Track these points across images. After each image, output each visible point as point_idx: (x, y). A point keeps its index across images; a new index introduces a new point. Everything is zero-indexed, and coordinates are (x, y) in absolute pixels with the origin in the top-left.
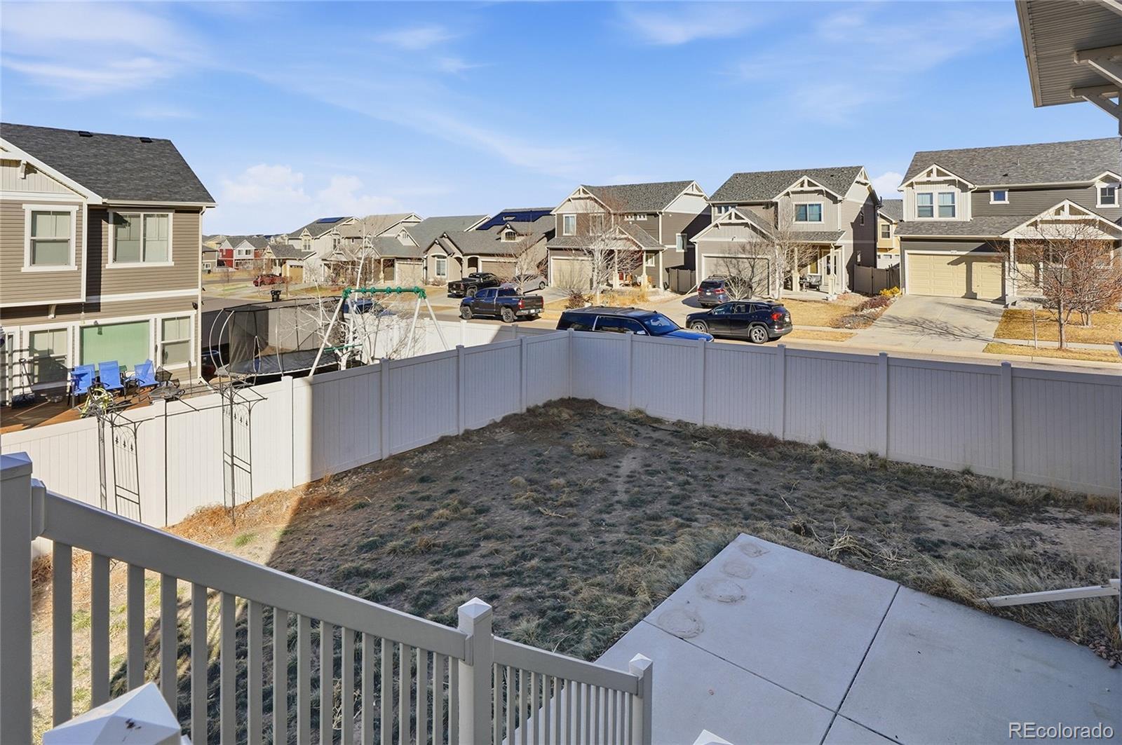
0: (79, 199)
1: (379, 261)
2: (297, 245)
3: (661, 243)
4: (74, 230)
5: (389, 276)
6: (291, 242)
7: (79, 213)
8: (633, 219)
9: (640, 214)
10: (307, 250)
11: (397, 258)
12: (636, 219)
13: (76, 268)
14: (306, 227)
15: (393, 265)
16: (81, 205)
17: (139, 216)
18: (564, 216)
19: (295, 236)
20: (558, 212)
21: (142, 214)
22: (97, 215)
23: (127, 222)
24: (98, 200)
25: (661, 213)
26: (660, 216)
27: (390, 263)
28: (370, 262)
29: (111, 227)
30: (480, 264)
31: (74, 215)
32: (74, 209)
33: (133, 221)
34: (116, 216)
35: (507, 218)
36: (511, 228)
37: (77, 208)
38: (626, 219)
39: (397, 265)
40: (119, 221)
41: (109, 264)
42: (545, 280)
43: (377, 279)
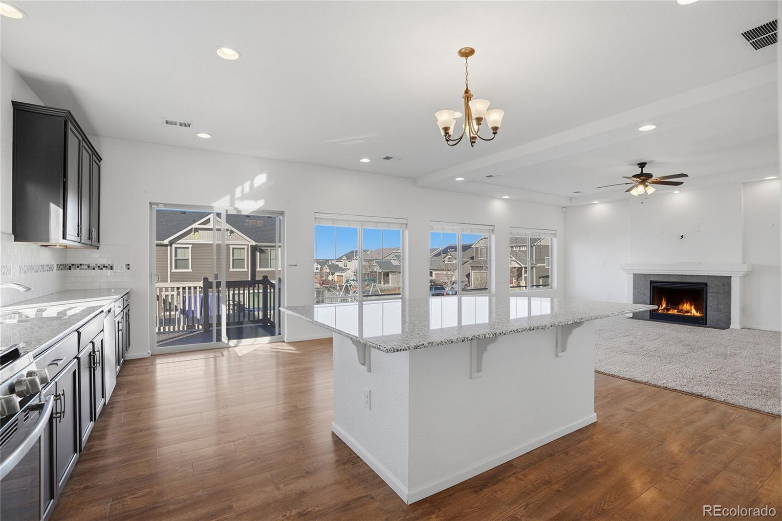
0: (247, 243)
1: (380, 273)
2: (341, 264)
3: (534, 263)
4: (246, 256)
5: (387, 282)
6: (337, 263)
7: (248, 248)
8: (518, 249)
9: (522, 246)
10: (345, 268)
11: (390, 272)
12: (520, 249)
13: (247, 270)
14: (345, 255)
15: (388, 275)
16: (248, 245)
17: (268, 249)
18: (479, 248)
19: (339, 260)
20: (476, 246)
21: (269, 249)
22: (254, 249)
23: (264, 252)
24: (254, 243)
25: (535, 246)
26: (534, 247)
27: (387, 275)
28: (376, 274)
29: (258, 253)
30: (434, 275)
31: (246, 249)
32: (246, 247)
33: (266, 251)
34: (260, 249)
35: (450, 250)
36: (451, 255)
37: (247, 246)
38: (514, 249)
39: (390, 275)
40: (261, 251)
41: (258, 269)
42: (468, 284)
43: (380, 283)
